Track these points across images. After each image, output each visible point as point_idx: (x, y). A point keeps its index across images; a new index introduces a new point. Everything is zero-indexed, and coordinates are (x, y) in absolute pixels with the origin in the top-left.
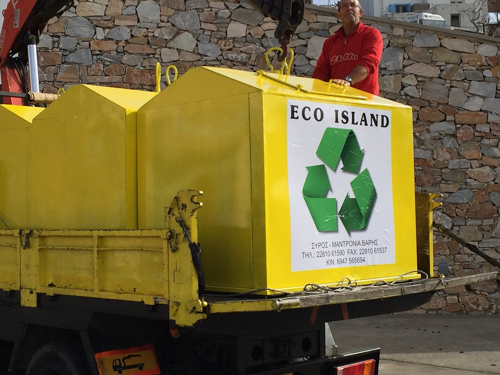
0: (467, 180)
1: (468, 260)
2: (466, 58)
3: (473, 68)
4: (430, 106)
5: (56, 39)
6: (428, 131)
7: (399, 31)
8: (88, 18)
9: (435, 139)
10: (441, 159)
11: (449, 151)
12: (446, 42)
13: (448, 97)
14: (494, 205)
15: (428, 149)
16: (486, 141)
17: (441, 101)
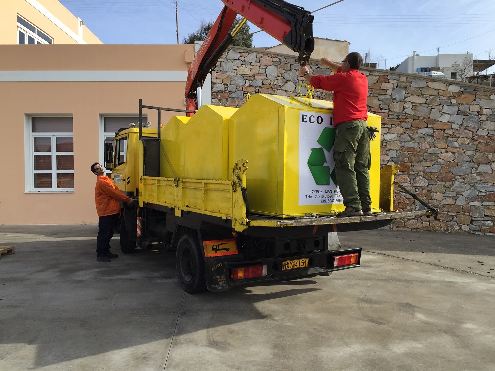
0: (438, 160)
1: (436, 203)
2: (441, 93)
3: (445, 98)
4: (419, 119)
5: (226, 86)
6: (417, 133)
7: (404, 79)
8: (242, 75)
9: (421, 137)
10: (423, 148)
11: (429, 144)
12: (430, 84)
13: (430, 114)
14: (453, 174)
15: (416, 143)
16: (450, 139)
17: (425, 117)
